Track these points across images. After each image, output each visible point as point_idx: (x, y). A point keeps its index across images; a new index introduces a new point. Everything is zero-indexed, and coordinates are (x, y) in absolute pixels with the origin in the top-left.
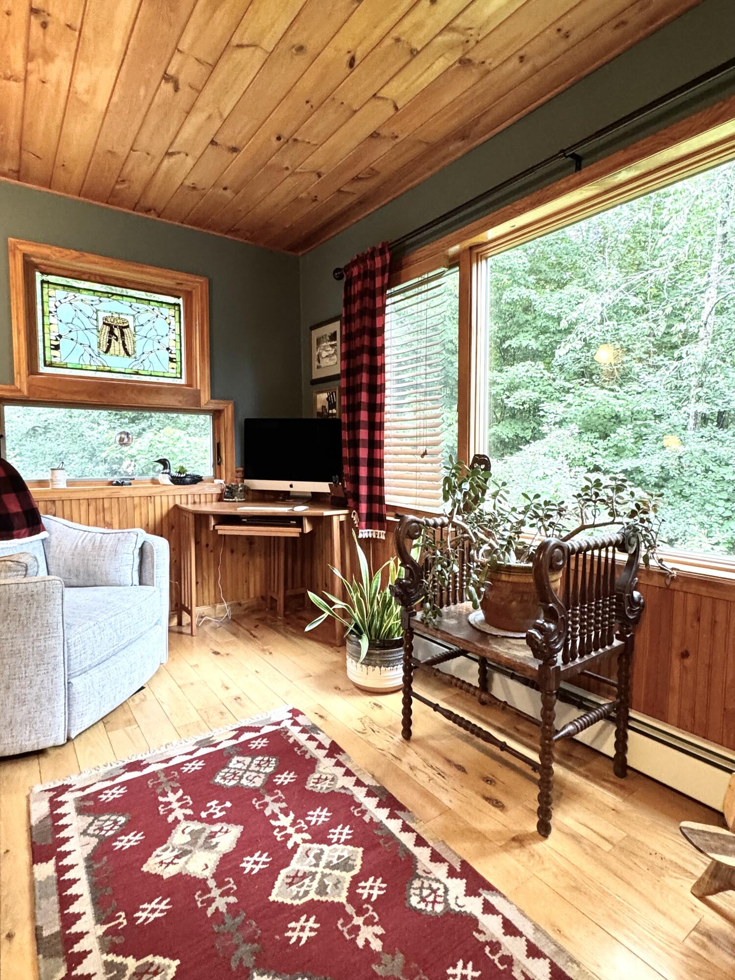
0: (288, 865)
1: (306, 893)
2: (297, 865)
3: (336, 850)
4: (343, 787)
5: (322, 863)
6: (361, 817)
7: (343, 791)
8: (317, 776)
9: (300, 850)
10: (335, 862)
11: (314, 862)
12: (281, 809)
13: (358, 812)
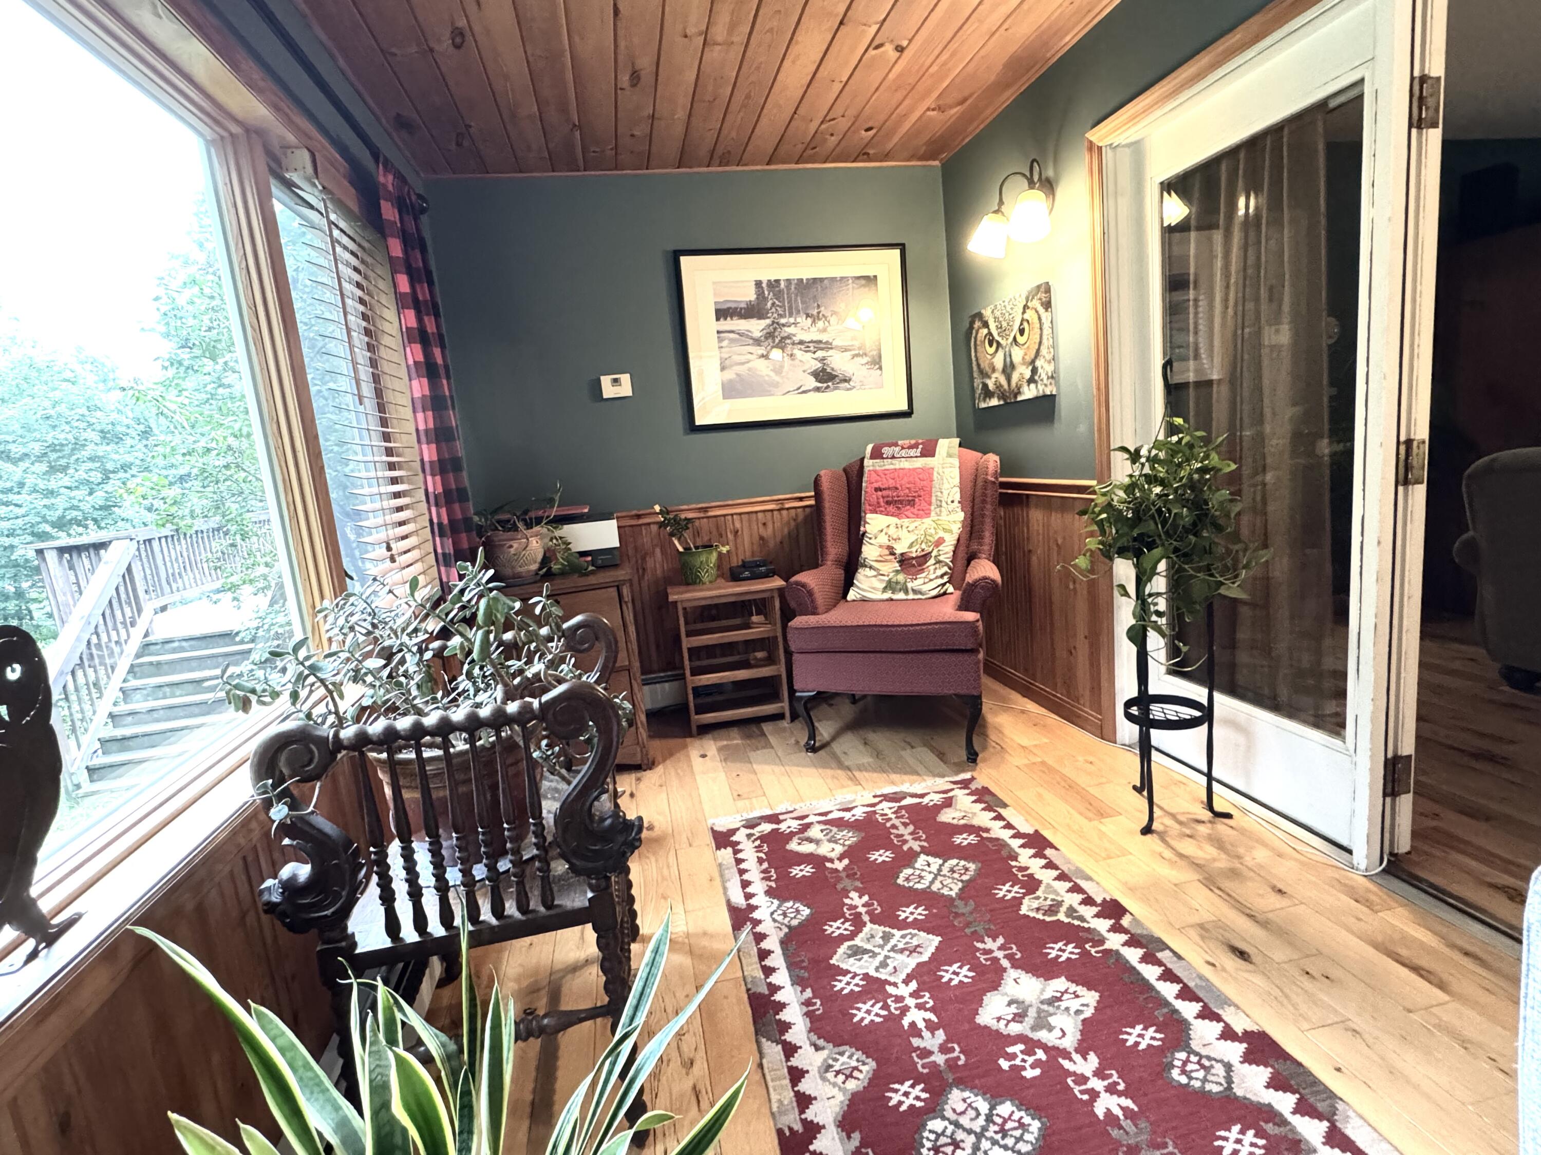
1: (903, 937)
2: (910, 963)
4: (817, 1048)
5: (880, 958)
6: (815, 997)
7: (821, 1042)
8: (852, 1085)
9: (903, 976)
11: (889, 961)
12: (921, 1037)
13: (815, 1004)
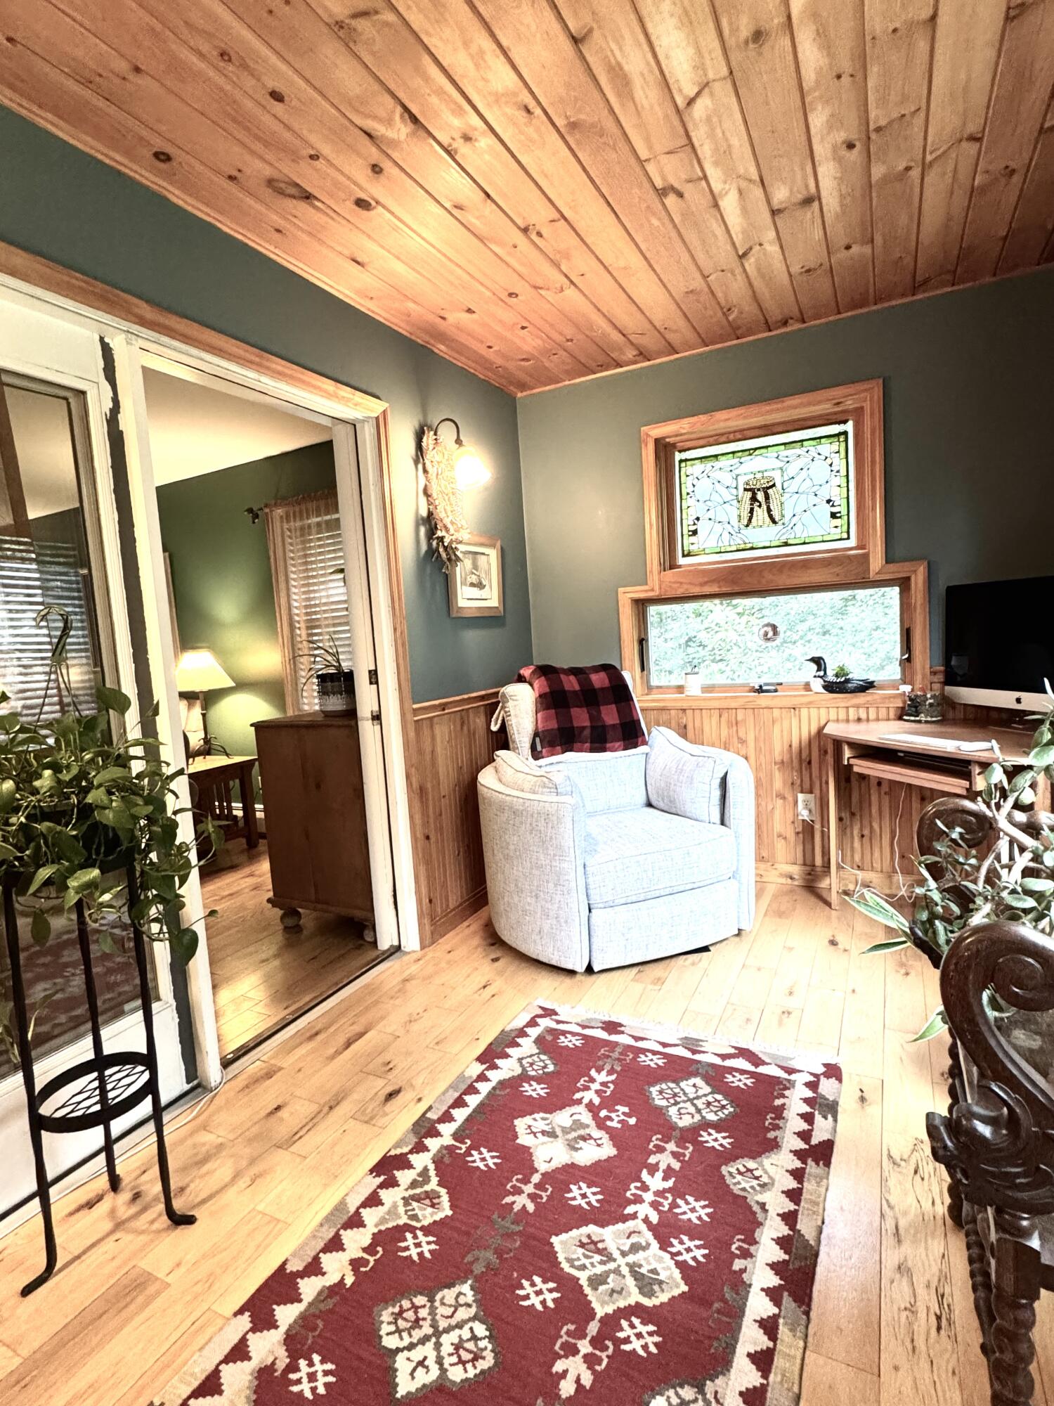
0: (603, 1226)
1: (583, 1267)
2: (611, 1236)
3: (660, 1260)
4: (763, 1206)
5: (631, 1258)
6: (734, 1256)
7: (756, 1208)
8: (751, 1164)
9: (631, 1224)
10: (644, 1270)
11: (626, 1248)
12: (669, 1167)
13: (739, 1248)
